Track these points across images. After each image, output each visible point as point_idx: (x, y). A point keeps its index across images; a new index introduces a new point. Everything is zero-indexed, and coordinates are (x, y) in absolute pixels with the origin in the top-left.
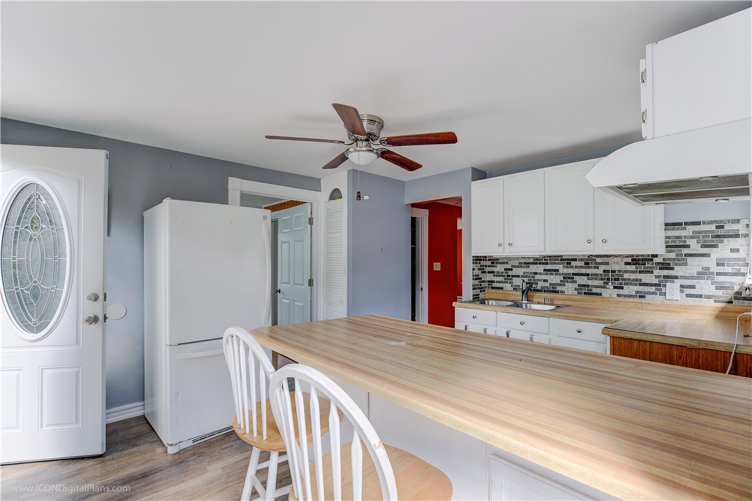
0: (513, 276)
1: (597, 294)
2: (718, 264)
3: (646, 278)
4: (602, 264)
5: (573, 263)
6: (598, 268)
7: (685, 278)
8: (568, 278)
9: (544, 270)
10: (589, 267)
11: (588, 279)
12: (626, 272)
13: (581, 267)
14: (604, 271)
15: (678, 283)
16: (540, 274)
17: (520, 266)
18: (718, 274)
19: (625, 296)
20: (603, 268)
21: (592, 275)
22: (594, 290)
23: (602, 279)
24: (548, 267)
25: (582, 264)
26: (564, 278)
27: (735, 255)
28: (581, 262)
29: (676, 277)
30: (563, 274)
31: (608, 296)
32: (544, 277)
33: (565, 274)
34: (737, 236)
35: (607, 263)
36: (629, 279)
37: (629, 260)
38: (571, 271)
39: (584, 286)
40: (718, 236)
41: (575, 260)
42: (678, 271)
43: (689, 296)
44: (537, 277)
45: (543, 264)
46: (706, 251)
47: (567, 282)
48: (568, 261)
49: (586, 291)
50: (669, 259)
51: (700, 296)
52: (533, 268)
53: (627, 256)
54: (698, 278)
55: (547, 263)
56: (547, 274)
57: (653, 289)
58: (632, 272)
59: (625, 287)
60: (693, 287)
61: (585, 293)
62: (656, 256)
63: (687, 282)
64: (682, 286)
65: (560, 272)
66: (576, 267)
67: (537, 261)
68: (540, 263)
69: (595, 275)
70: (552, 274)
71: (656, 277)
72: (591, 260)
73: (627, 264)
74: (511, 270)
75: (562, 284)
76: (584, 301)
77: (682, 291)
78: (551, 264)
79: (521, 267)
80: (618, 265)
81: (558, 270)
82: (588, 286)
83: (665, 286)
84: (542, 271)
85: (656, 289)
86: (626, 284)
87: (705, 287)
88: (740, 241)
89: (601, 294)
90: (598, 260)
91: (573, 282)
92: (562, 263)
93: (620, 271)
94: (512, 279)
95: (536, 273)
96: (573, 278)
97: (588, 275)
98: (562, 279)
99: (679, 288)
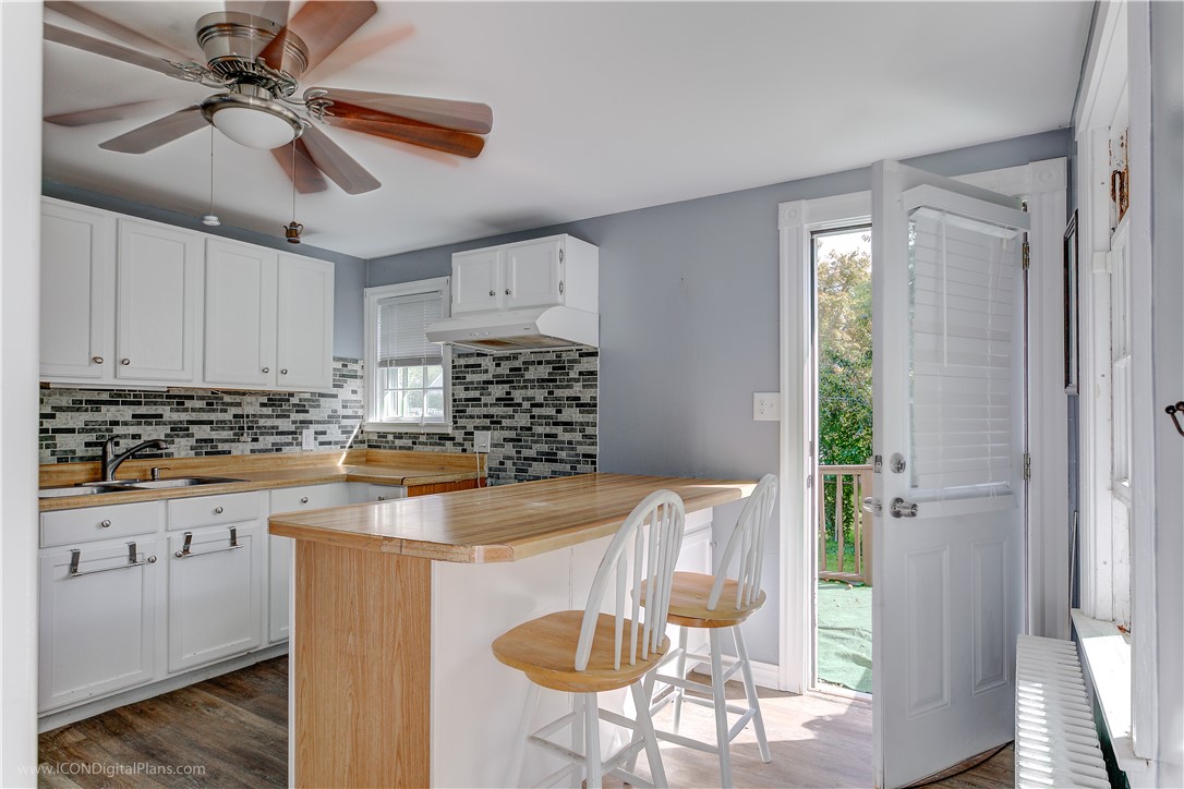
0: (56, 431)
1: (224, 452)
2: (344, 407)
3: (284, 425)
4: (232, 404)
5: (188, 404)
6: (226, 411)
7: (319, 422)
8: (179, 429)
9: (134, 416)
10: (214, 411)
11: (212, 429)
12: (261, 416)
13: (201, 410)
14: (235, 416)
15: (313, 428)
16: (125, 424)
17: (77, 406)
18: (344, 417)
19: (260, 451)
20: (233, 411)
21: (217, 422)
22: (221, 447)
23: (232, 429)
24: (143, 410)
25: (202, 404)
26: (172, 429)
27: (354, 397)
28: (200, 402)
29: (311, 422)
30: (170, 423)
31: (239, 453)
32: (133, 430)
33: (175, 423)
34: (355, 377)
35: (239, 405)
36: (265, 427)
37: (265, 400)
38: (184, 417)
39: (206, 441)
40: (344, 376)
41: (191, 397)
42: (313, 414)
43: (322, 443)
44: (118, 430)
45: (132, 404)
46: (335, 391)
47: (178, 436)
48: (179, 399)
49: (208, 448)
50: (305, 400)
51: (330, 443)
52: (108, 413)
53: (263, 393)
54: (329, 422)
55: (140, 403)
56: (140, 424)
57: (289, 439)
58: (269, 416)
59: (261, 438)
60: (324, 433)
61: (207, 453)
62: (291, 395)
63: (320, 428)
64: (316, 433)
65: (166, 418)
66: (193, 410)
67: (118, 397)
68: (124, 403)
69: (222, 422)
70: (151, 424)
71: (294, 422)
72: (217, 398)
73: (263, 405)
74: (53, 416)
75: (170, 439)
76: (209, 466)
77: (316, 439)
78: (148, 404)
79: (78, 410)
80: (251, 407)
81: (161, 416)
82: (212, 441)
83: (301, 433)
84: (128, 418)
85: (293, 439)
86: (262, 434)
87: (334, 433)
88: (358, 381)
89: (230, 452)
90: (227, 399)
91: (188, 436)
92: (169, 404)
93: (254, 416)
94: (53, 438)
95: (116, 423)
96: (187, 429)
97: (211, 422)
98: (169, 431)
99: (313, 435)
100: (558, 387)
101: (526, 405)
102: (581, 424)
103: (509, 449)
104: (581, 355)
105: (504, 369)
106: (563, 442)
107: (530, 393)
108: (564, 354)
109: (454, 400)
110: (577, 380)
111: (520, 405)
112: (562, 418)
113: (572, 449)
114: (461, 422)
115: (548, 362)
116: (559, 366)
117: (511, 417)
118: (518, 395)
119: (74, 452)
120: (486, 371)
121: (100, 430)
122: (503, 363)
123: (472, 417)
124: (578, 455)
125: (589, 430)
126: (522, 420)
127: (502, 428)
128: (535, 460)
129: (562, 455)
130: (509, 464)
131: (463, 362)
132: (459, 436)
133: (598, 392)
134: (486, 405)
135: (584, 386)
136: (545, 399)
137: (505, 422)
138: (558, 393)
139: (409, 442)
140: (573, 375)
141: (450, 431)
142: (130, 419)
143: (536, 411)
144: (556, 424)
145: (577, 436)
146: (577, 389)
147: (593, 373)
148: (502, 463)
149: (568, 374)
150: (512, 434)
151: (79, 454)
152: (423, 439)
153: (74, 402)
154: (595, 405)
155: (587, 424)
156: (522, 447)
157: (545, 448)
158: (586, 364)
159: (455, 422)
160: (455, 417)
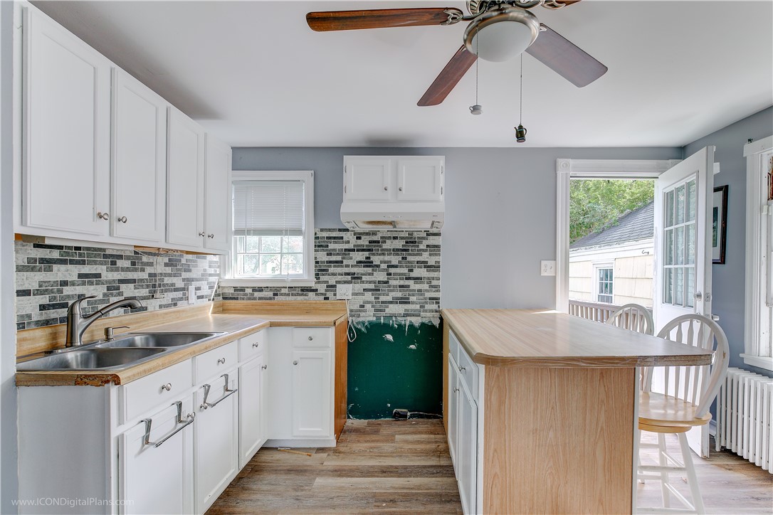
1: (143, 309)
3: (178, 282)
4: (148, 264)
5: (120, 263)
6: (144, 270)
7: (197, 280)
8: (112, 288)
9: (80, 276)
10: (136, 270)
11: (135, 288)
12: (165, 275)
13: (127, 270)
14: (150, 275)
15: (194, 284)
18: (209, 275)
19: (164, 306)
20: (149, 270)
21: (139, 281)
23: (148, 286)
24: (86, 269)
25: (127, 264)
26: (108, 289)
29: (193, 280)
30: (106, 281)
31: (152, 309)
32: (79, 290)
33: (110, 282)
35: (152, 264)
36: (167, 285)
37: (167, 259)
38: (116, 276)
39: (131, 298)
41: (120, 257)
42: (194, 273)
43: (198, 297)
45: (78, 263)
47: (112, 294)
48: (112, 258)
51: (203, 297)
52: (59, 273)
54: (202, 280)
55: (83, 263)
56: (84, 284)
57: (179, 294)
58: (170, 275)
59: (165, 294)
60: (200, 289)
63: (198, 284)
64: (196, 289)
65: (103, 278)
66: (123, 270)
68: (72, 262)
69: (141, 281)
70: (92, 283)
71: (184, 280)
72: (138, 258)
73: (166, 265)
75: (107, 299)
77: (195, 294)
78: (90, 263)
80: (159, 267)
81: (98, 276)
82: (135, 298)
83: (188, 289)
84: (75, 278)
85: (184, 294)
86: (166, 291)
87: (205, 288)
89: (146, 308)
90: (145, 259)
92: (106, 263)
93: (161, 274)
95: (65, 283)
96: (118, 288)
97: (133, 281)
98: (105, 291)
99: (194, 291)
100: (410, 255)
101: (384, 266)
102: (428, 278)
103: (369, 296)
104: (427, 235)
105: (365, 241)
106: (414, 290)
107: (387, 258)
108: (415, 233)
109: (317, 262)
110: (425, 251)
111: (378, 266)
112: (412, 275)
113: (421, 295)
114: (323, 278)
115: (402, 238)
116: (411, 241)
117: (369, 274)
118: (376, 260)
119: (29, 316)
120: (348, 242)
121: (52, 291)
122: (363, 237)
123: (334, 274)
124: (425, 299)
125: (434, 283)
126: (381, 276)
127: (363, 282)
128: (391, 303)
129: (413, 299)
130: (368, 306)
131: (325, 234)
132: (322, 288)
133: (440, 259)
134: (347, 266)
135: (430, 255)
136: (399, 262)
137: (364, 278)
138: (410, 258)
139: (270, 294)
140: (422, 247)
141: (313, 285)
142: (77, 279)
143: (392, 270)
144: (407, 279)
145: (426, 286)
146: (425, 257)
147: (438, 246)
148: (363, 306)
149: (418, 246)
150: (372, 286)
151: (35, 318)
152: (283, 291)
153: (29, 260)
154: (439, 267)
155: (433, 278)
156: (380, 295)
157: (399, 295)
158: (432, 241)
159: (318, 278)
160: (317, 275)
